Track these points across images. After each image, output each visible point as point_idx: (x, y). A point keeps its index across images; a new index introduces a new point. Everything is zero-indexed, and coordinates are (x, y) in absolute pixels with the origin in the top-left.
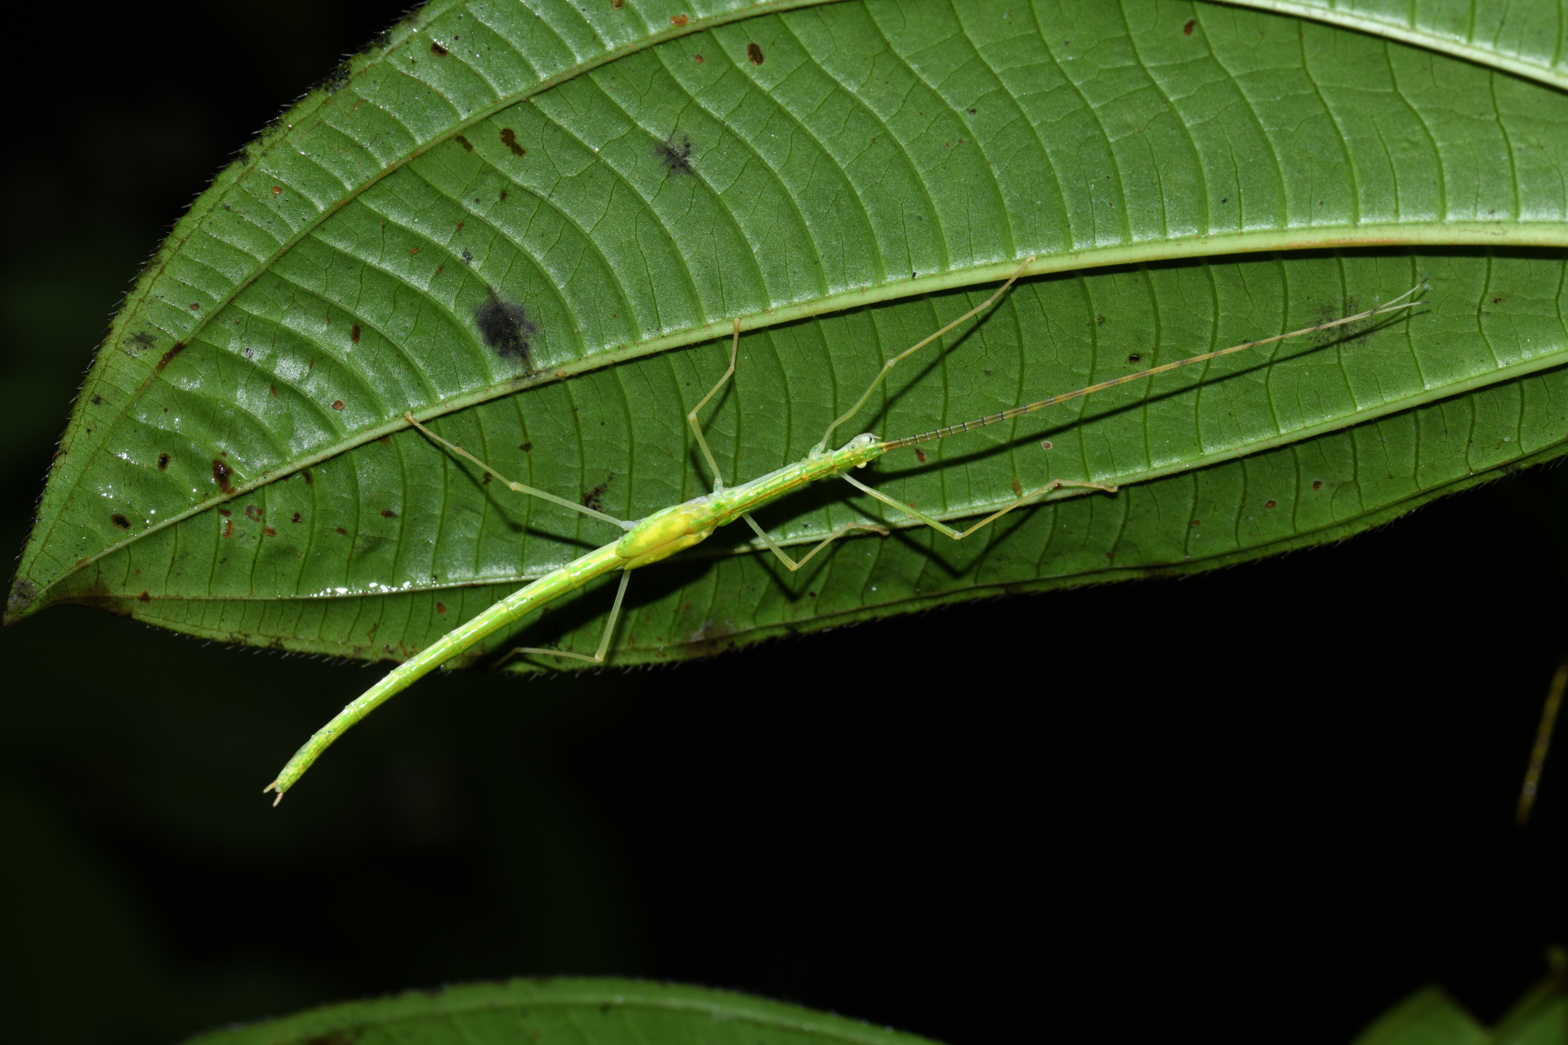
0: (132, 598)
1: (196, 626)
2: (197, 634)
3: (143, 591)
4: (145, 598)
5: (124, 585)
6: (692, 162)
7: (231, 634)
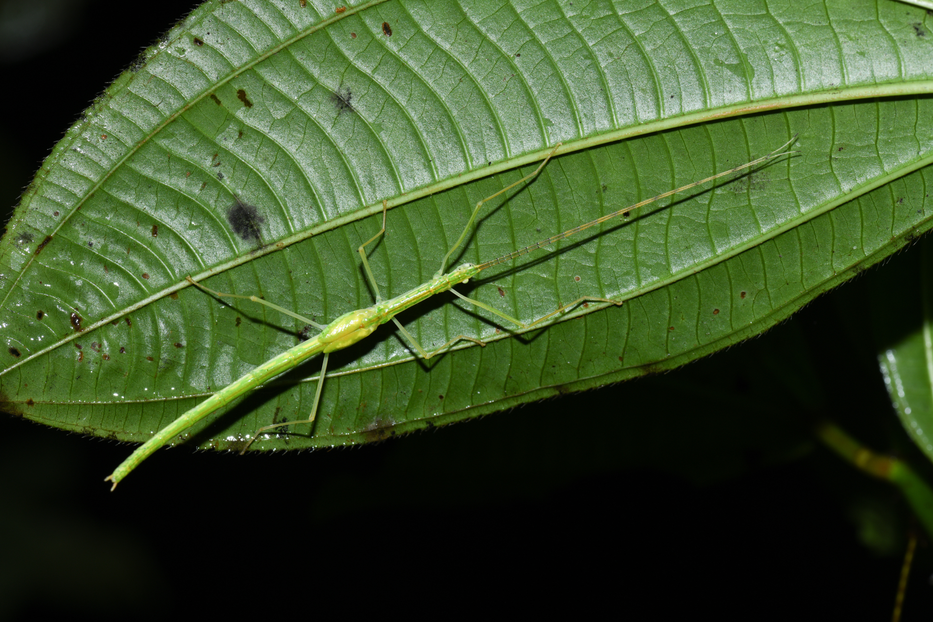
0: (22, 403)
1: (63, 423)
2: (63, 428)
3: (29, 399)
4: (30, 403)
5: (17, 394)
6: (354, 103)
7: (84, 428)
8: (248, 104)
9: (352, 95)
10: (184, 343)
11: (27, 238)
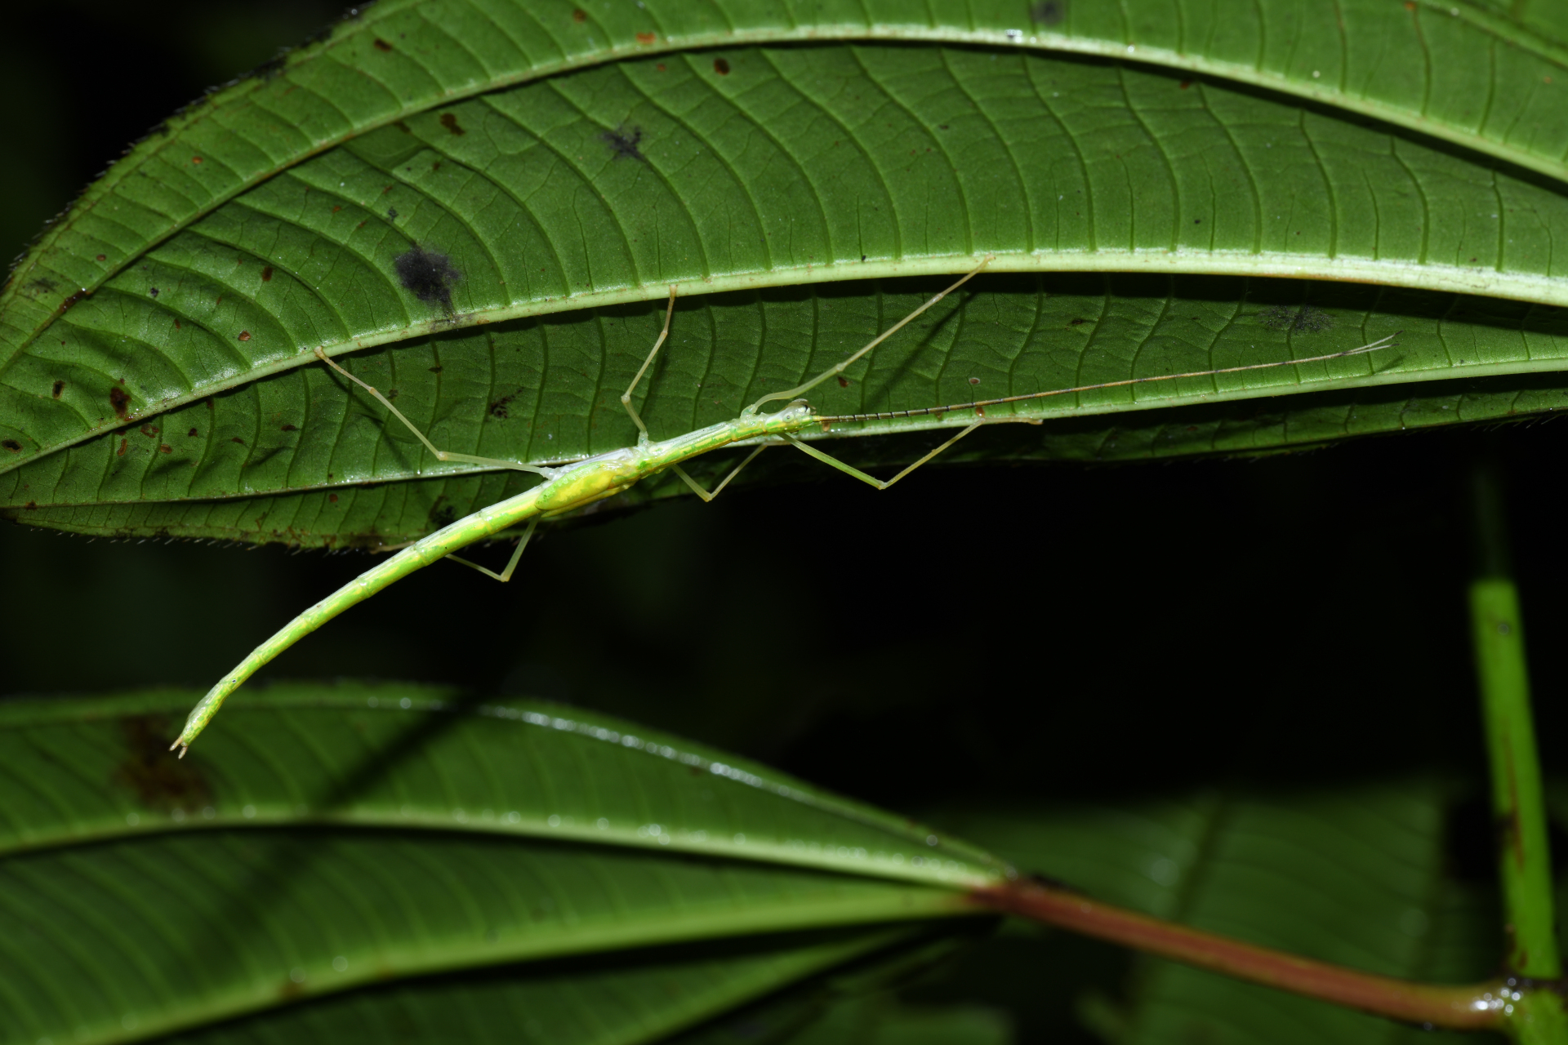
0: (18, 508)
1: (82, 526)
2: (82, 532)
3: (30, 502)
4: (32, 507)
5: (11, 498)
6: (641, 148)
7: (117, 531)
8: (457, 131)
9: (641, 137)
10: (299, 424)
11: (45, 285)
